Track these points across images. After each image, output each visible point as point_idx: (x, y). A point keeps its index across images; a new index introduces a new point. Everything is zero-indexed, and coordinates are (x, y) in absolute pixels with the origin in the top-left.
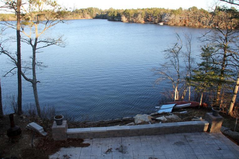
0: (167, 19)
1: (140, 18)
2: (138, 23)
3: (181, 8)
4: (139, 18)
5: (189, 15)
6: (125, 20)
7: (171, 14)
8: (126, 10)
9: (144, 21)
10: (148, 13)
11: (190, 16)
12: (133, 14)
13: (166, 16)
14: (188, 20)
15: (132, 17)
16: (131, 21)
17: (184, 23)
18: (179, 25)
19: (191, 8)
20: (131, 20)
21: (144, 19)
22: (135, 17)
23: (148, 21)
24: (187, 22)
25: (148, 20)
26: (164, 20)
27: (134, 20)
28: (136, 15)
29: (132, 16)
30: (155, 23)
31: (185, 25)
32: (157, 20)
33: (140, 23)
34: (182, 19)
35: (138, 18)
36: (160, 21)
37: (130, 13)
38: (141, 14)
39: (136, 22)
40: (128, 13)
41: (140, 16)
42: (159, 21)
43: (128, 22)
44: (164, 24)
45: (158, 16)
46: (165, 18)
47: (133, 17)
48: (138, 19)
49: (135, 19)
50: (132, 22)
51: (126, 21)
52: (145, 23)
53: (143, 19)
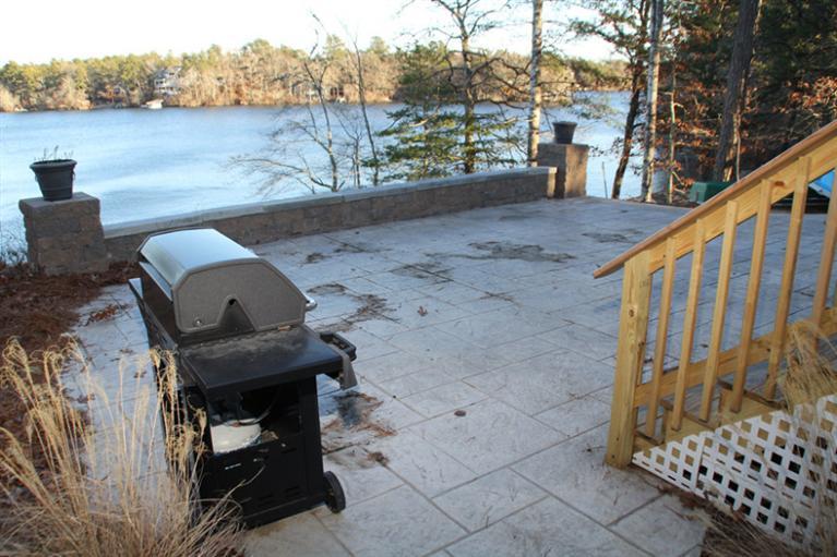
0: (172, 89)
1: (72, 91)
2: (66, 109)
3: (216, 49)
4: (68, 92)
5: (246, 68)
6: (12, 105)
7: (185, 68)
8: (7, 66)
9: (88, 102)
10: (98, 70)
11: (250, 71)
12: (41, 79)
13: (168, 76)
14: (247, 85)
15: (37, 91)
16: (36, 106)
17: (233, 96)
18: (218, 104)
19: (250, 45)
20: (34, 101)
21: (87, 96)
22: (50, 90)
23: (104, 100)
24: (244, 89)
25: (104, 95)
26: (163, 91)
27: (49, 101)
28: (53, 80)
29: (39, 86)
30: (132, 106)
31: (238, 103)
32: (136, 92)
33: (73, 108)
34: (224, 81)
35: (61, 93)
36: (150, 97)
37: (29, 74)
38: (74, 77)
39: (57, 109)
40: (20, 76)
41: (68, 84)
42: (146, 95)
43: (22, 109)
44: (165, 105)
45: (141, 78)
46: (164, 85)
47: (42, 89)
48: (64, 96)
49: (51, 95)
50: (43, 108)
51: (17, 106)
52: (90, 110)
53: (82, 93)
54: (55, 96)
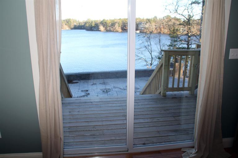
0: (143, 27)
2: (115, 31)
3: (156, 17)
4: (116, 27)
5: (163, 23)
6: (103, 30)
7: (147, 22)
8: (103, 20)
9: (121, 30)
10: (125, 22)
11: (164, 24)
12: (111, 24)
13: (142, 24)
15: (109, 26)
16: (108, 30)
17: (159, 31)
18: (155, 32)
19: (165, 17)
20: (108, 29)
22: (112, 26)
23: (125, 30)
24: (162, 29)
25: (125, 28)
26: (140, 28)
27: (112, 29)
28: (113, 24)
29: (110, 25)
31: (160, 33)
33: (117, 31)
34: (157, 26)
37: (108, 22)
38: (118, 23)
39: (113, 31)
40: (106, 23)
41: (117, 25)
42: (136, 29)
43: (105, 31)
44: (140, 32)
46: (141, 27)
47: (110, 26)
49: (112, 28)
50: (110, 31)
51: (104, 30)
52: (122, 32)
53: (120, 28)
54: (113, 28)
